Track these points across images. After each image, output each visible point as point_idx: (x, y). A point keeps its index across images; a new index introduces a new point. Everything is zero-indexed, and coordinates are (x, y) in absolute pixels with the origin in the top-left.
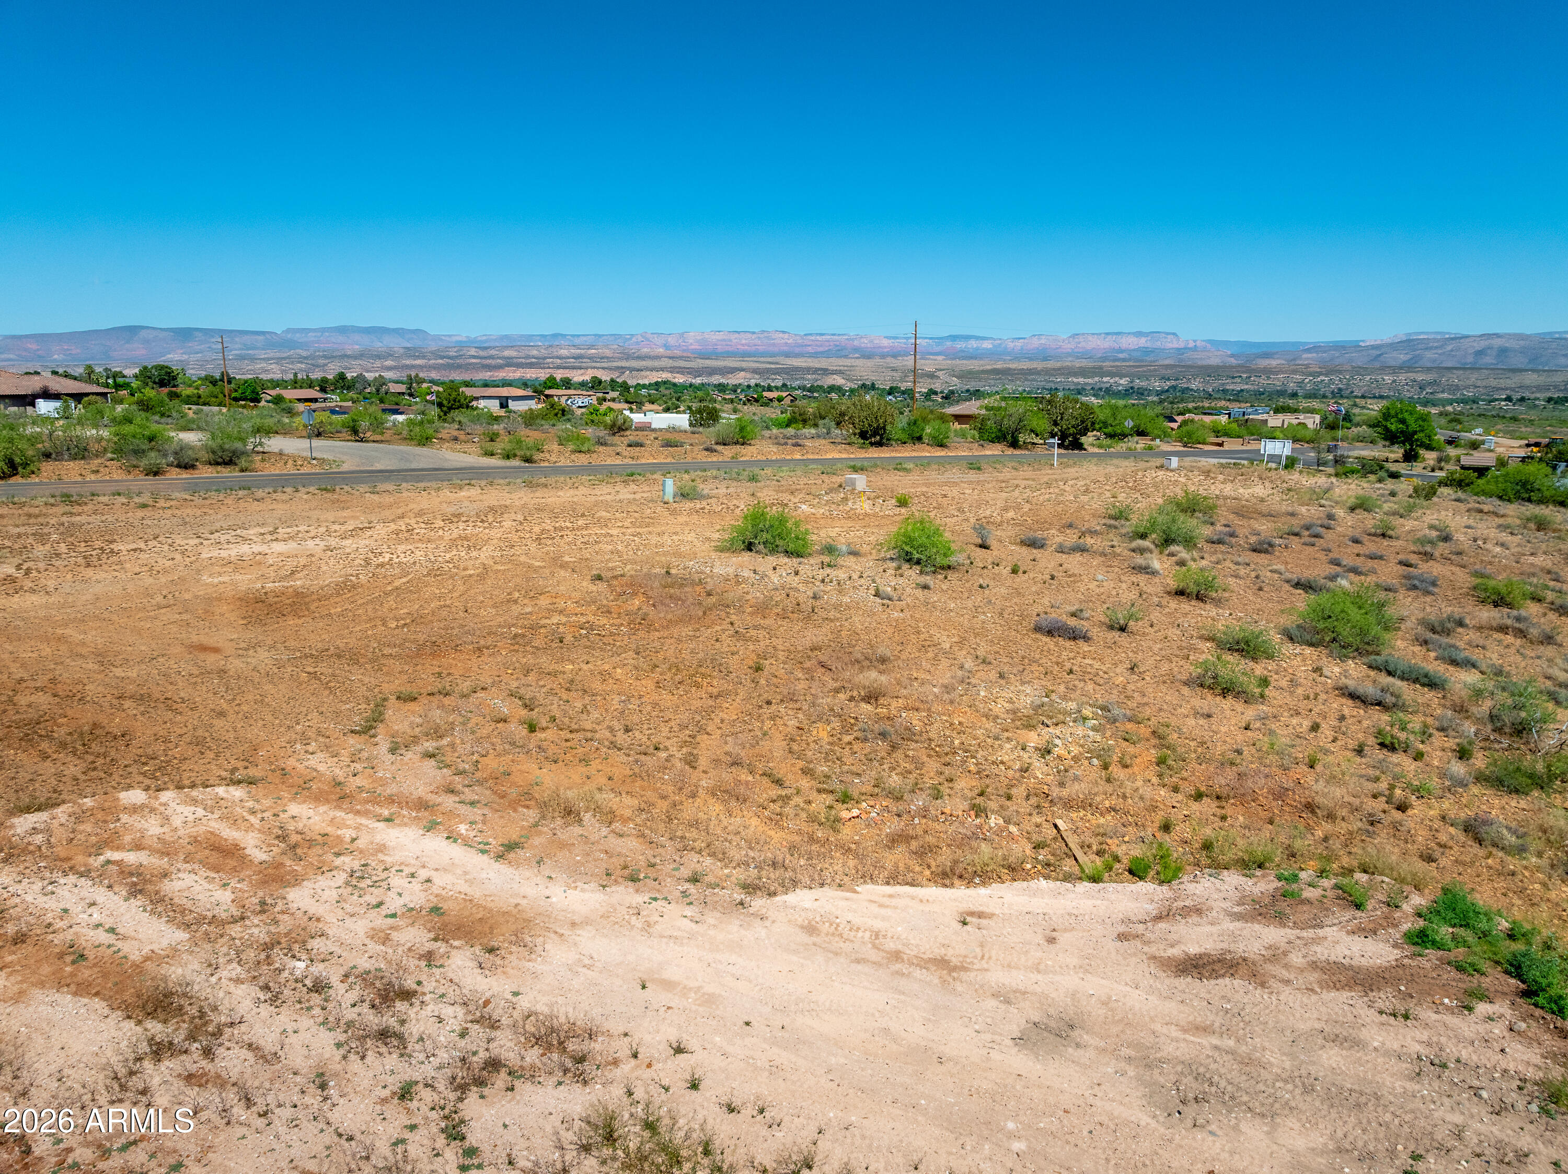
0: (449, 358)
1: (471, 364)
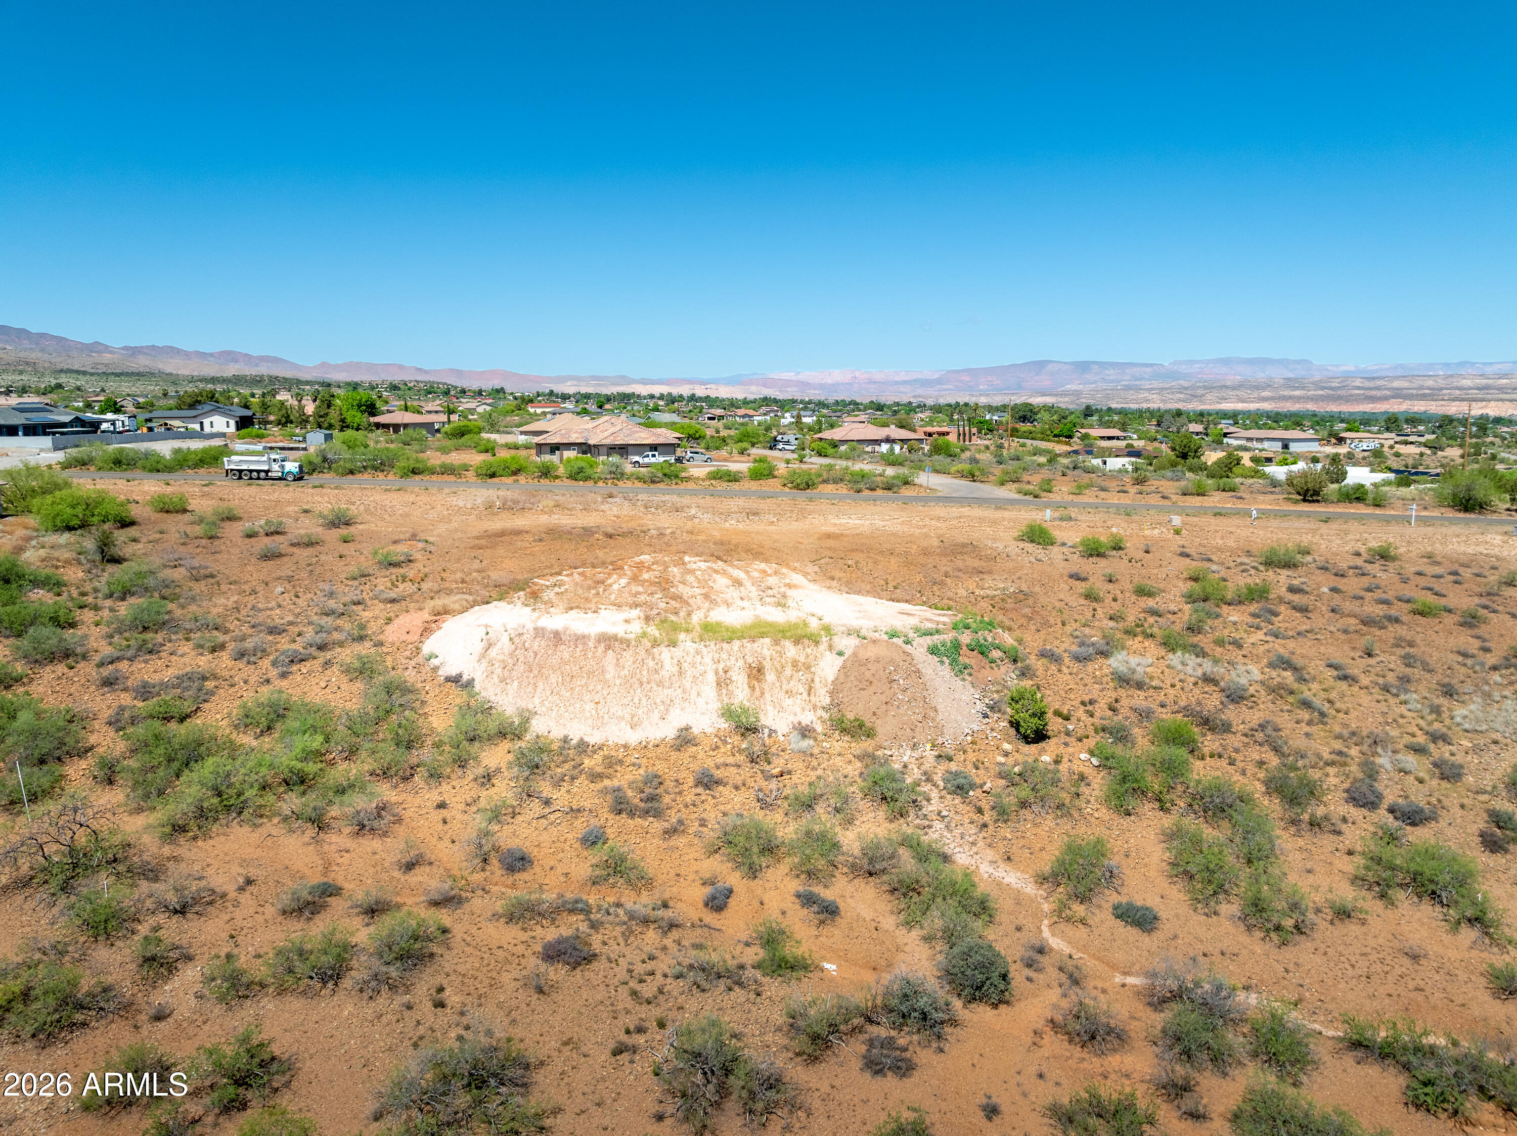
0: (1331, 389)
1: (1352, 396)
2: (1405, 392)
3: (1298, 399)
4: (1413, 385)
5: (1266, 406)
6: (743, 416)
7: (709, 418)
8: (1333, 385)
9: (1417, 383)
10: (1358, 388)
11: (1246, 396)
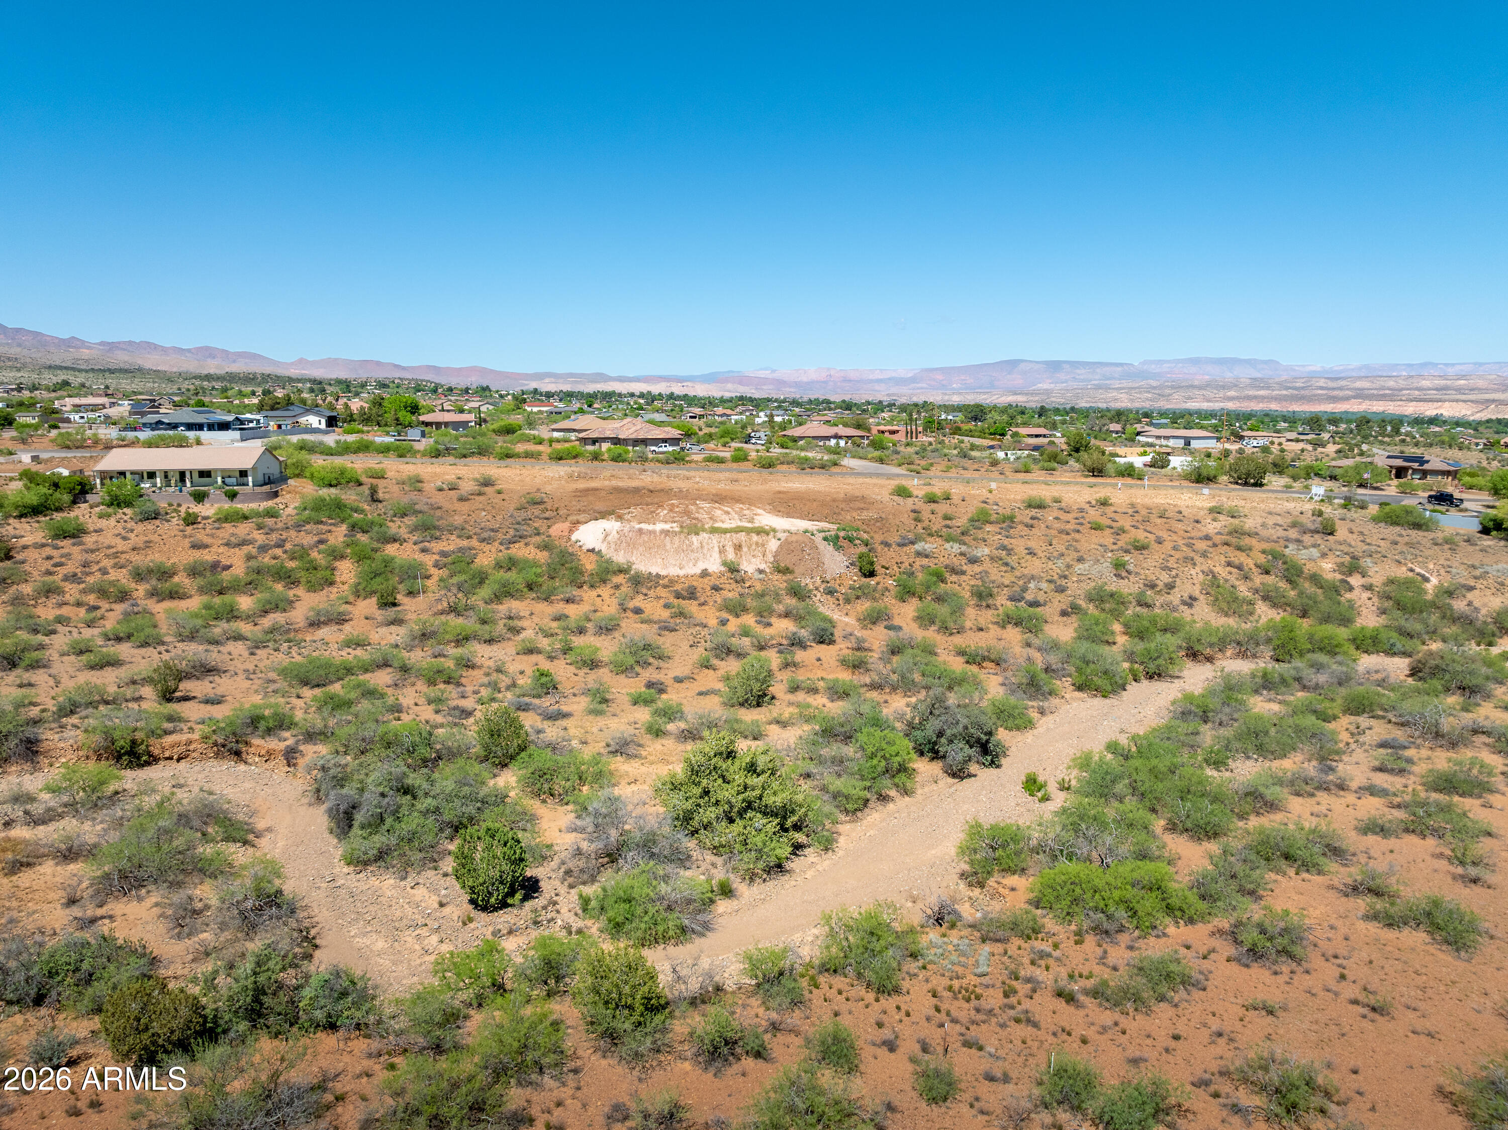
0: (1295, 389)
2: (1366, 392)
3: (1262, 399)
4: (1374, 386)
5: (1231, 406)
6: (722, 416)
7: (691, 417)
8: (1297, 385)
9: (1378, 384)
10: (1322, 388)
11: (1212, 395)
